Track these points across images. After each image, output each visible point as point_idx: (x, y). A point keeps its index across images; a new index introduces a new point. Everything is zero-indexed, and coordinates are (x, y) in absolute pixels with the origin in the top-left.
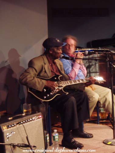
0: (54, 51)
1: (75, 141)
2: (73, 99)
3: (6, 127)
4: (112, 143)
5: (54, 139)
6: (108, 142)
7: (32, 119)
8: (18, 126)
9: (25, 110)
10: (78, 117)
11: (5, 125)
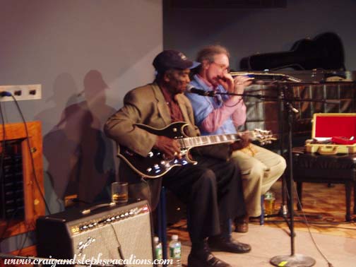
0: (173, 78)
1: (214, 259)
3: (78, 229)
4: (288, 263)
6: (280, 263)
7: (129, 215)
8: (101, 226)
9: (115, 196)
11: (76, 225)
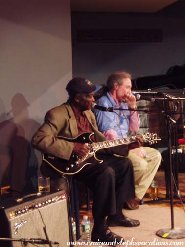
2: (111, 170)
3: (13, 214)
4: (169, 235)
5: (84, 230)
6: (163, 234)
7: (52, 201)
8: (31, 211)
9: (40, 188)
10: (117, 198)
11: (13, 210)
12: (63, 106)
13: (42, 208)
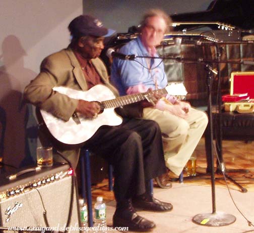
1: (138, 218)
3: (4, 195)
4: (210, 221)
6: (202, 221)
9: (40, 161)
11: (4, 191)
12: (64, 52)
13: (42, 187)
